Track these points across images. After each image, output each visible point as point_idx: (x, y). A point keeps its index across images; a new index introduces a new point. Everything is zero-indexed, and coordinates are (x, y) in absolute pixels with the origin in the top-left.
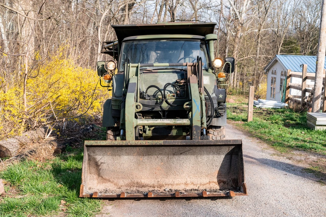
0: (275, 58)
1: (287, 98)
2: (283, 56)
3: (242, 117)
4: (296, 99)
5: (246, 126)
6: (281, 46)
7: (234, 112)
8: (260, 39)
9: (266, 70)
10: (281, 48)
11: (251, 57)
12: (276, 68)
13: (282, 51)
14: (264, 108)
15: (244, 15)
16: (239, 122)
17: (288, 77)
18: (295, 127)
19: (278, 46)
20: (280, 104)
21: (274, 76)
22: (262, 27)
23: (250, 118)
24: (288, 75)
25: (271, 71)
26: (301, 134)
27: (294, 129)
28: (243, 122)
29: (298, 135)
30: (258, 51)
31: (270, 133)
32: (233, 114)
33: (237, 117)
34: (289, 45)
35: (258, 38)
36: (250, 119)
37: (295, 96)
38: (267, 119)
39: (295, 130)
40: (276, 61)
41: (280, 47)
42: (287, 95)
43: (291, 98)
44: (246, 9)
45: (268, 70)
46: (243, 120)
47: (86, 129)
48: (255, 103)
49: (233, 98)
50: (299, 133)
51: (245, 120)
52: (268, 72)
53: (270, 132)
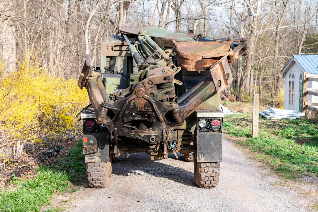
0: (292, 59)
1: (304, 106)
2: (302, 57)
3: (246, 132)
4: (315, 107)
5: (249, 144)
6: (303, 45)
7: (238, 125)
8: (278, 37)
9: (283, 73)
10: (302, 47)
11: (270, 58)
12: (294, 70)
13: (302, 51)
14: (276, 119)
15: (259, 11)
16: (242, 138)
17: (305, 81)
18: (310, 143)
19: (298, 46)
20: (296, 114)
21: (292, 80)
22: (280, 24)
23: (255, 132)
24: (305, 79)
25: (288, 74)
26: (316, 152)
27: (309, 146)
28: (247, 138)
29: (312, 154)
30: (277, 51)
31: (277, 153)
32: (237, 127)
33: (240, 132)
34: (312, 43)
35: (276, 37)
36: (255, 135)
37: (313, 104)
38: (277, 134)
39: (309, 148)
40: (294, 63)
41: (301, 45)
42: (305, 103)
43: (309, 106)
44: (261, 4)
45: (285, 73)
46: (248, 136)
47: (48, 152)
48: (266, 113)
49: (248, 106)
50: (314, 152)
51: (249, 136)
52: (285, 75)
53: (277, 151)
